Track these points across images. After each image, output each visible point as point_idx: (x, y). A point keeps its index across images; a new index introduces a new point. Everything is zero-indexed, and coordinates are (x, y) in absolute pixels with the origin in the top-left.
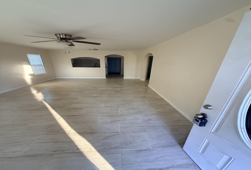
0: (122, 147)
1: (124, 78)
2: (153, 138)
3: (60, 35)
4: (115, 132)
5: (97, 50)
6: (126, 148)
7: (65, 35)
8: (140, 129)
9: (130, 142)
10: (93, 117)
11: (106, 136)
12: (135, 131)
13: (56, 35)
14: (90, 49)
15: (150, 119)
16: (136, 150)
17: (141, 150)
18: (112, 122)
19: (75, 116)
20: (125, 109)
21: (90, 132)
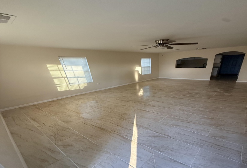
0: (160, 149)
1: (237, 81)
2: (204, 157)
3: (158, 41)
4: (167, 135)
5: (206, 48)
6: (163, 152)
7: (163, 41)
8: (197, 142)
9: (172, 149)
10: (160, 116)
11: (155, 134)
12: (189, 142)
13: (156, 41)
14: (197, 49)
15: (223, 137)
16: (170, 158)
17: (176, 162)
18: (173, 125)
19: (146, 111)
20: (200, 117)
21: (145, 127)
